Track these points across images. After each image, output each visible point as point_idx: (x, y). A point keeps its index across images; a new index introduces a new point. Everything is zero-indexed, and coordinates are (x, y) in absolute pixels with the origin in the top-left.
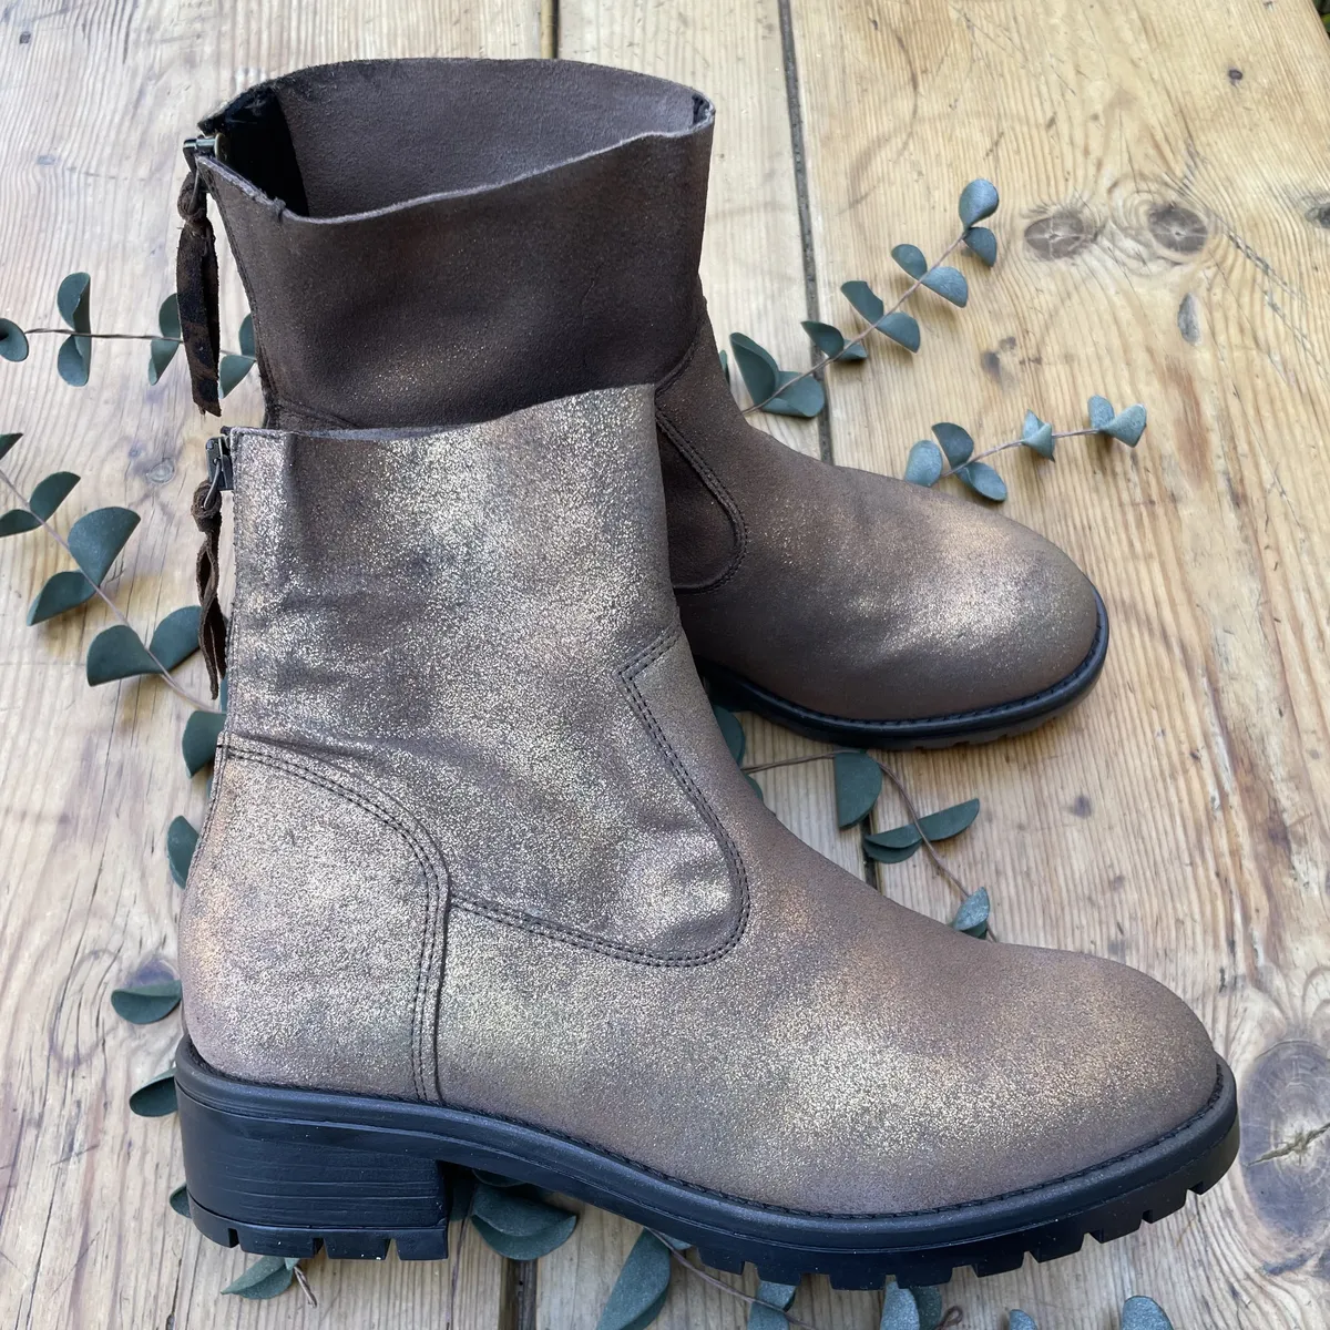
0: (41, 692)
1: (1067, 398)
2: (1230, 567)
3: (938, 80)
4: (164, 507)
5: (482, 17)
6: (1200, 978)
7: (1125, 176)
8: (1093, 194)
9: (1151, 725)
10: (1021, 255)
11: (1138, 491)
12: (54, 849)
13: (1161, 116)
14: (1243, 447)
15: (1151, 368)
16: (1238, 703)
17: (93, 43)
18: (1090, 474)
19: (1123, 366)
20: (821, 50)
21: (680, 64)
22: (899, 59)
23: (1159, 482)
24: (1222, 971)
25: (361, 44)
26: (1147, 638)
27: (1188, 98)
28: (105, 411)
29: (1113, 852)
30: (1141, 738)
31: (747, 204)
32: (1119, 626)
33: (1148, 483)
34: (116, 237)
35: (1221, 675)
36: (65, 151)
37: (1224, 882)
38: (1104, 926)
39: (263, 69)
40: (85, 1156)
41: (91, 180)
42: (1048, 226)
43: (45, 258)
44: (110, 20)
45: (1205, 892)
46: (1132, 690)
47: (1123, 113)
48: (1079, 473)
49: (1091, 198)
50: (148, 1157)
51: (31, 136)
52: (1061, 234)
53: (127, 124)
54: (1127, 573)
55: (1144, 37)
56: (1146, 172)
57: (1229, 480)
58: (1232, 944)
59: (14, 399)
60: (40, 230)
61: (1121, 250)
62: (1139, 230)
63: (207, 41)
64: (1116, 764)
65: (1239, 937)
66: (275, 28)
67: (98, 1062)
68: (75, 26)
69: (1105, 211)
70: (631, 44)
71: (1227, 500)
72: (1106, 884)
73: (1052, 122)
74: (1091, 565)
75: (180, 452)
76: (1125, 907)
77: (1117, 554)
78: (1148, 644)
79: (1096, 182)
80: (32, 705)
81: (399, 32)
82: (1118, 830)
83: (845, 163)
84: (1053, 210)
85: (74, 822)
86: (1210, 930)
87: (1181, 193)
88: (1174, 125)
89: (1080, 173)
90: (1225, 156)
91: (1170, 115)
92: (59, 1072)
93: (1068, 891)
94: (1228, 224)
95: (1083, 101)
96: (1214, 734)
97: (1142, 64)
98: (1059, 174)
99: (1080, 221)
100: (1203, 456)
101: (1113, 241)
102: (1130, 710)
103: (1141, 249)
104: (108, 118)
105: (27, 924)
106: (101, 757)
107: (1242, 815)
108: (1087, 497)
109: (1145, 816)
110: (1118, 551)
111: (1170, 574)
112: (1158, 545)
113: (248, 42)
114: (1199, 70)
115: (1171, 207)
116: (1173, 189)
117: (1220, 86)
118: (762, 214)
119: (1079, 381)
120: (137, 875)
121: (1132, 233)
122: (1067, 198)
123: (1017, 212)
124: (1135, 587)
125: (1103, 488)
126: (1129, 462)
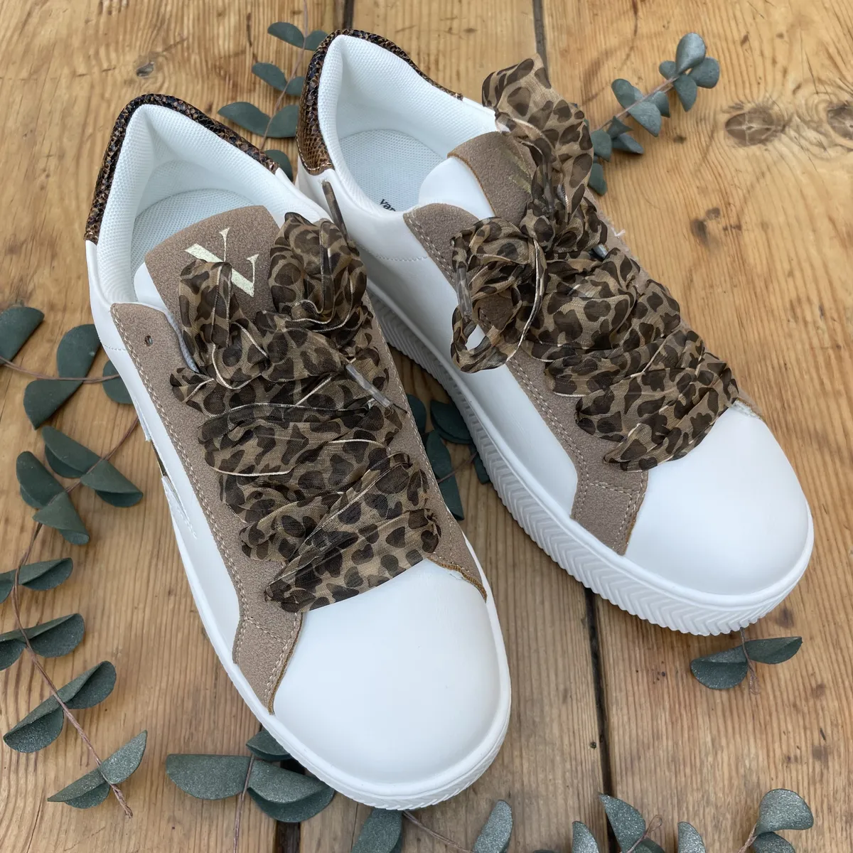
3: (654, 7)
7: (806, 81)
9: (845, 544)
10: (722, 141)
11: (826, 336)
13: (833, 35)
15: (833, 233)
18: (785, 323)
19: (811, 233)
23: (843, 330)
29: (813, 660)
30: (836, 554)
32: (814, 454)
33: (834, 330)
38: (808, 733)
42: (745, 120)
46: (827, 512)
47: (803, 32)
48: (775, 320)
49: (779, 97)
52: (756, 126)
53: (15, 37)
54: (818, 404)
56: (823, 78)
61: (803, 137)
62: (820, 122)
64: (815, 578)
69: (792, 111)
72: (809, 692)
73: (745, 40)
74: (788, 401)
75: (31, 294)
76: (826, 712)
77: (810, 392)
79: (783, 85)
82: (818, 640)
83: (579, 71)
84: (748, 107)
89: (770, 78)
91: (841, 34)
93: (775, 697)
95: (770, 24)
98: (753, 78)
99: (770, 116)
101: (798, 130)
102: (825, 529)
103: (822, 137)
109: (842, 628)
112: (845, 383)
115: (845, 105)
116: (847, 91)
119: (773, 243)
121: (814, 125)
122: (759, 97)
123: (718, 108)
124: (827, 419)
125: (796, 334)
126: (818, 312)
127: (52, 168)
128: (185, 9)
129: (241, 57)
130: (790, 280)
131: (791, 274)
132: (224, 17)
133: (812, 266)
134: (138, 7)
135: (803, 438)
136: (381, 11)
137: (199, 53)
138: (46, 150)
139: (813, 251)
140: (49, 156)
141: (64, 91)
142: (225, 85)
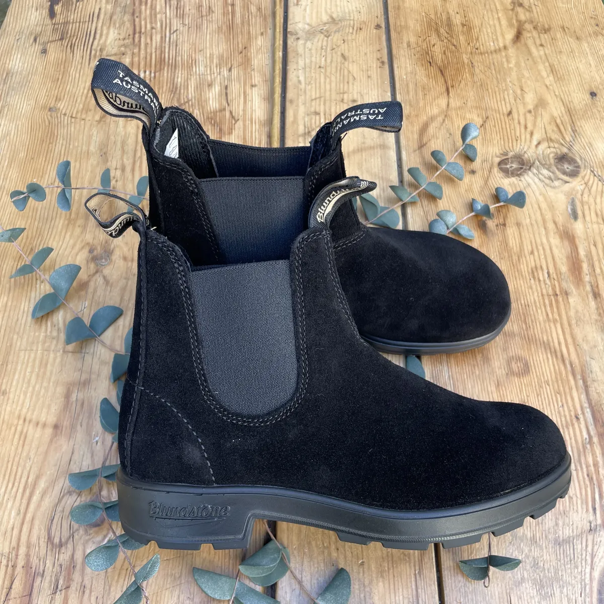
0: (46, 365)
1: (518, 243)
2: (593, 328)
3: (459, 91)
4: (104, 277)
5: (252, 51)
6: (580, 526)
7: (543, 140)
8: (529, 147)
9: (557, 402)
10: (497, 176)
11: (550, 288)
12: (51, 441)
13: (559, 112)
14: (598, 271)
15: (555, 230)
16: (597, 393)
17: (75, 55)
19: (543, 230)
20: (406, 74)
21: (342, 78)
22: (441, 80)
23: (560, 286)
24: (590, 523)
25: (197, 61)
26: (555, 359)
27: (571, 104)
28: (78, 230)
30: (552, 407)
31: (372, 145)
33: (555, 285)
34: (84, 147)
35: (588, 379)
36: (61, 105)
37: (591, 480)
39: (153, 71)
40: (64, 591)
41: (73, 120)
42: (508, 162)
43: (52, 155)
44: (82, 45)
45: (582, 483)
46: (549, 385)
47: (542, 110)
48: (523, 279)
49: (528, 149)
50: (93, 594)
51: (46, 97)
52: (515, 166)
54: (545, 327)
55: (552, 75)
56: (553, 138)
57: (592, 286)
58: (594, 509)
59: (36, 223)
60: (50, 143)
61: (541, 174)
62: (550, 165)
63: (127, 56)
65: (597, 506)
66: (158, 53)
67: (70, 546)
68: (67, 47)
69: (535, 157)
70: (320, 67)
71: (591, 296)
73: (510, 113)
74: (529, 323)
75: (113, 251)
77: (541, 318)
78: (555, 363)
79: (530, 142)
80: (42, 370)
81: (215, 56)
83: (416, 128)
84: (511, 154)
85: (61, 428)
86: (584, 502)
87: (569, 150)
88: (566, 117)
89: (523, 137)
90: (589, 133)
91: (564, 112)
92: (52, 550)
94: (590, 165)
95: (524, 104)
96: (586, 407)
97: (551, 88)
98: (514, 137)
99: (523, 160)
100: (580, 274)
101: (538, 170)
102: (547, 393)
103: (551, 174)
104: (82, 91)
105: (38, 478)
106: (74, 397)
107: (598, 447)
108: (527, 291)
110: (541, 317)
111: (565, 330)
112: (560, 315)
113: (146, 58)
114: (576, 91)
115: (564, 155)
116: (565, 147)
117: (586, 99)
118: (379, 149)
119: (523, 235)
120: (89, 455)
121: (547, 166)
122: (517, 149)
123: (494, 153)
124: (549, 335)
125: (534, 287)
126: (546, 275)
127: (119, 176)
128: (189, 81)
129: (223, 112)
130: (532, 256)
131: (532, 253)
132: (212, 87)
133: (544, 249)
134: (161, 79)
135: (537, 344)
136: (303, 86)
137: (199, 109)
138: (114, 166)
139: (545, 241)
140: (116, 169)
141: (122, 129)
142: (214, 128)
